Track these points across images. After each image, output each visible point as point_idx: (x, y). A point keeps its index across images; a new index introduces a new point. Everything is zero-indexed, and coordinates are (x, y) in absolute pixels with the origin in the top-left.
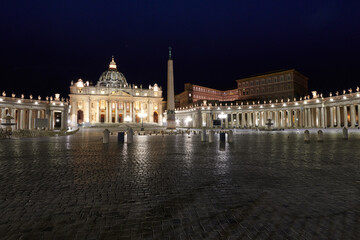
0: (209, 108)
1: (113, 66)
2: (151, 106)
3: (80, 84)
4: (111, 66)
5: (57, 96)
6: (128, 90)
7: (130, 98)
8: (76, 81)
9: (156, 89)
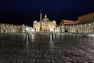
0: (64, 27)
1: (46, 16)
2: (53, 26)
3: (35, 22)
4: (45, 16)
5: (24, 25)
6: (47, 23)
7: (47, 25)
8: (34, 21)
9: (54, 22)
